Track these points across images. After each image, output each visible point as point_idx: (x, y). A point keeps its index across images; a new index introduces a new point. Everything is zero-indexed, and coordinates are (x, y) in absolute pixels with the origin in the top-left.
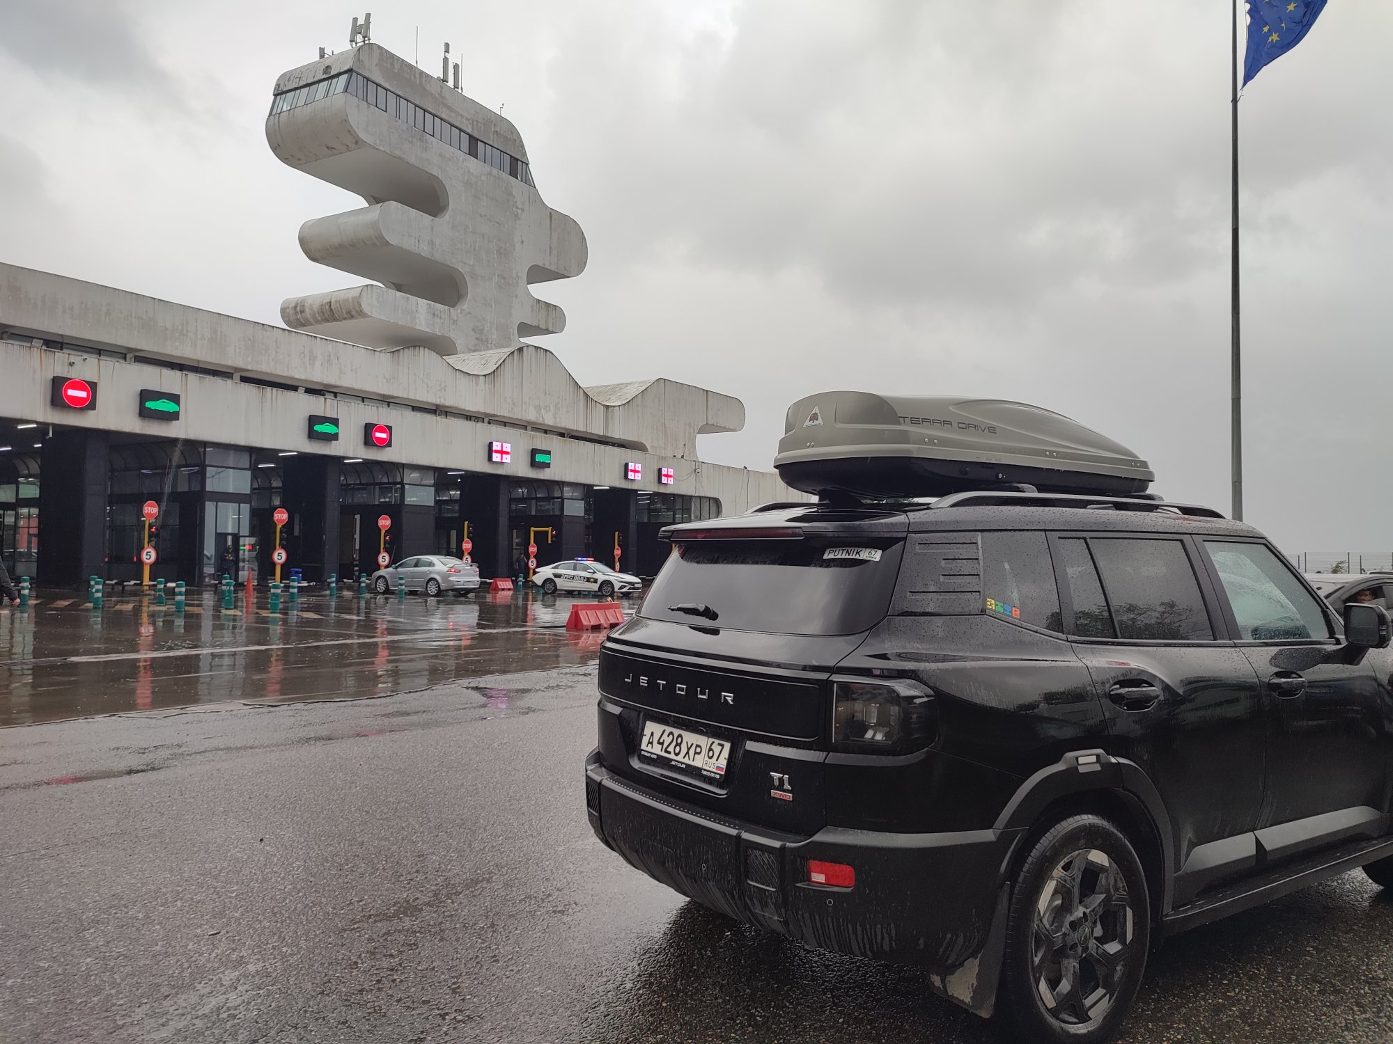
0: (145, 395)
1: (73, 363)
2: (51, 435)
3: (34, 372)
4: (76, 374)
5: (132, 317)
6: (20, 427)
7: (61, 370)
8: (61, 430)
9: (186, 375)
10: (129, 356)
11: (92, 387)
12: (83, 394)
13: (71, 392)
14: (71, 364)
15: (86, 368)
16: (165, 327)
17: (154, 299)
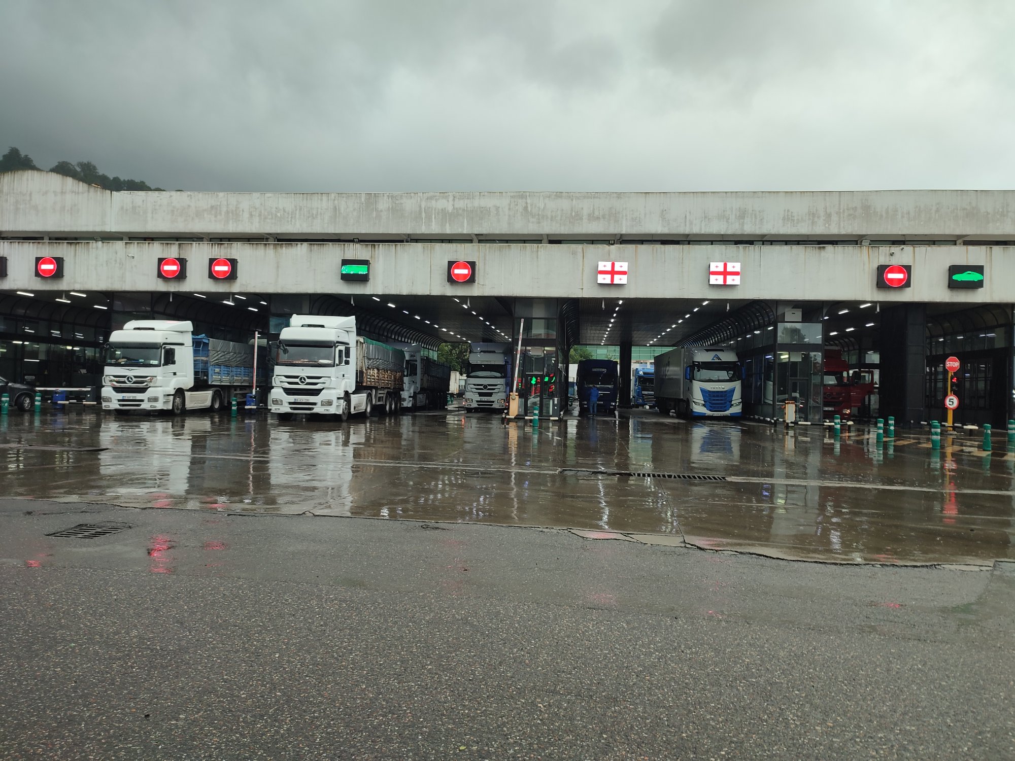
0: (955, 269)
1: (893, 253)
2: (878, 310)
3: (864, 264)
4: (895, 261)
5: (957, 209)
6: (862, 307)
7: (883, 261)
8: (887, 306)
9: (991, 248)
10: (958, 242)
11: (907, 269)
12: (901, 276)
13: (891, 276)
14: (892, 254)
15: (903, 256)
16: (987, 212)
17: (977, 191)
